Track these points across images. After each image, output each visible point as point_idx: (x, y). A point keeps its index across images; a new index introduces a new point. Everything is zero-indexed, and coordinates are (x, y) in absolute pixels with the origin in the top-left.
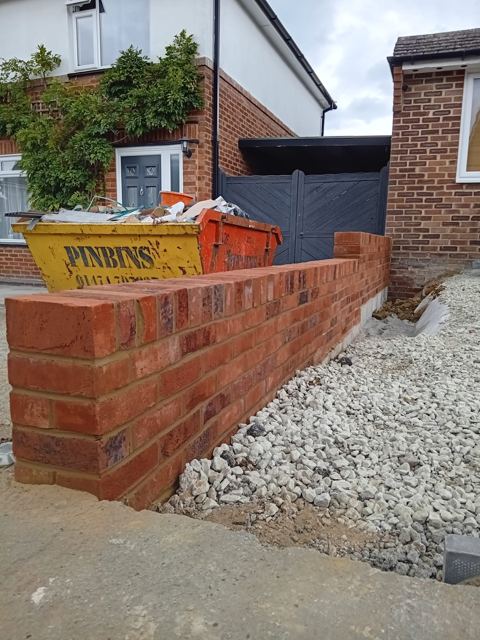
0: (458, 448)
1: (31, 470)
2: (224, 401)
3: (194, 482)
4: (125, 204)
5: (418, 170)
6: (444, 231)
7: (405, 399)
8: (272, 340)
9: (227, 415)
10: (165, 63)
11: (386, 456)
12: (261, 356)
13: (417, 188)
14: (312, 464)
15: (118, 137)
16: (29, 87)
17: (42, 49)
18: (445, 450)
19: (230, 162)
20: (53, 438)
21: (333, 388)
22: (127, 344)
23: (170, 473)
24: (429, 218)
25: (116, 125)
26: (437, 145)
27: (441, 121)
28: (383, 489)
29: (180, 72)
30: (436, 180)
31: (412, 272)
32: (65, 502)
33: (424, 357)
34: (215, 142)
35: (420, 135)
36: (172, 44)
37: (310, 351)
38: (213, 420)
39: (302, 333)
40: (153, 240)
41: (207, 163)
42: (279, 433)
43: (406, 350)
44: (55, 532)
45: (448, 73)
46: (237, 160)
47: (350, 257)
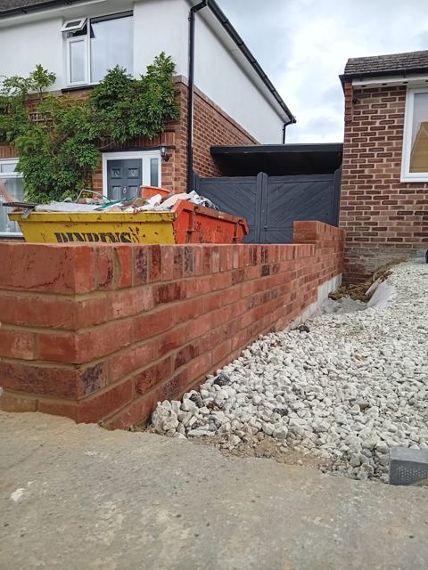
0: (403, 393)
1: (15, 399)
2: (193, 352)
3: (164, 418)
4: (110, 197)
5: (367, 172)
6: (391, 224)
7: (356, 357)
8: (237, 303)
9: (196, 366)
10: (146, 80)
11: (339, 400)
12: (227, 317)
13: (366, 187)
14: (273, 406)
15: (104, 143)
16: (27, 101)
17: (40, 68)
18: (392, 395)
19: (203, 166)
20: (37, 368)
21: (292, 349)
22: (104, 286)
23: (143, 410)
24: (378, 213)
25: (102, 133)
26: (383, 150)
27: (386, 130)
28: (336, 425)
29: (159, 88)
30: (383, 180)
31: (363, 260)
32: (46, 425)
33: (374, 324)
34: (189, 148)
35: (368, 142)
36: (153, 64)
37: (272, 320)
38: (183, 368)
39: (265, 301)
40: (134, 227)
41: (182, 166)
42: (243, 383)
43: (358, 320)
44: (35, 447)
45: (392, 88)
46: (209, 165)
47: (307, 243)
